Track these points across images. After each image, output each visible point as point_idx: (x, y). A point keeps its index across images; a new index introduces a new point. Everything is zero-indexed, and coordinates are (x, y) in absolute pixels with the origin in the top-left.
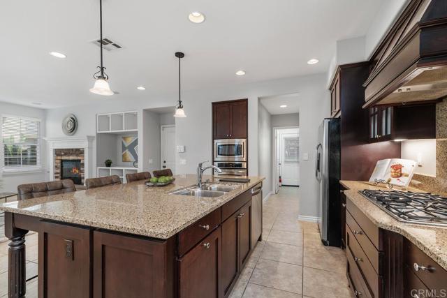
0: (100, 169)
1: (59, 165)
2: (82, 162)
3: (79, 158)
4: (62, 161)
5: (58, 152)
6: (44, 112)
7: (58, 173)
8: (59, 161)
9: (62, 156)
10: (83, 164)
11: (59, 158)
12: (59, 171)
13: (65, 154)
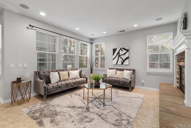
1: (179, 70)
11: (178, 63)
13: (180, 60)
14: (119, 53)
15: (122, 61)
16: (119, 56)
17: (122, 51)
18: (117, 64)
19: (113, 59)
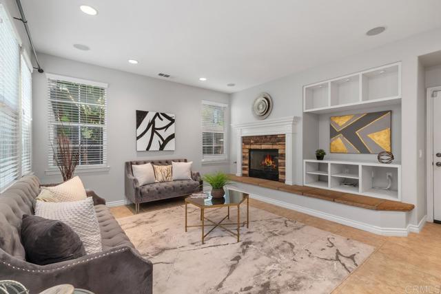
0: (306, 162)
1: (247, 155)
2: (280, 152)
3: (275, 147)
4: (250, 150)
5: (246, 140)
6: (229, 96)
7: (246, 165)
8: (247, 151)
9: (251, 144)
10: (283, 156)
11: (248, 147)
12: (247, 162)
13: (256, 143)
14: (153, 122)
15: (162, 143)
16: (154, 130)
17: (162, 119)
18: (148, 149)
19: (138, 138)
